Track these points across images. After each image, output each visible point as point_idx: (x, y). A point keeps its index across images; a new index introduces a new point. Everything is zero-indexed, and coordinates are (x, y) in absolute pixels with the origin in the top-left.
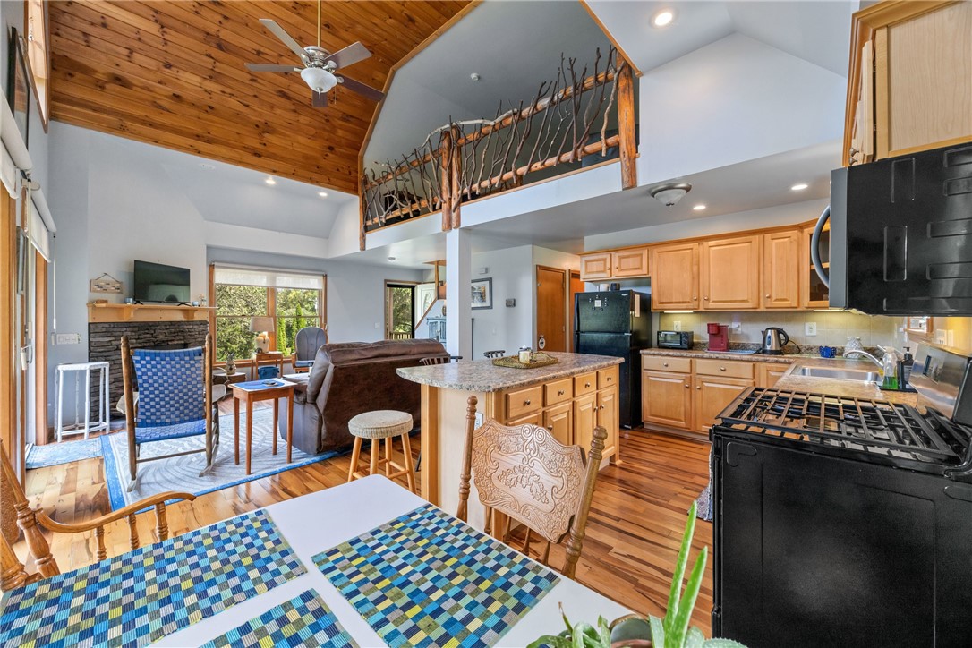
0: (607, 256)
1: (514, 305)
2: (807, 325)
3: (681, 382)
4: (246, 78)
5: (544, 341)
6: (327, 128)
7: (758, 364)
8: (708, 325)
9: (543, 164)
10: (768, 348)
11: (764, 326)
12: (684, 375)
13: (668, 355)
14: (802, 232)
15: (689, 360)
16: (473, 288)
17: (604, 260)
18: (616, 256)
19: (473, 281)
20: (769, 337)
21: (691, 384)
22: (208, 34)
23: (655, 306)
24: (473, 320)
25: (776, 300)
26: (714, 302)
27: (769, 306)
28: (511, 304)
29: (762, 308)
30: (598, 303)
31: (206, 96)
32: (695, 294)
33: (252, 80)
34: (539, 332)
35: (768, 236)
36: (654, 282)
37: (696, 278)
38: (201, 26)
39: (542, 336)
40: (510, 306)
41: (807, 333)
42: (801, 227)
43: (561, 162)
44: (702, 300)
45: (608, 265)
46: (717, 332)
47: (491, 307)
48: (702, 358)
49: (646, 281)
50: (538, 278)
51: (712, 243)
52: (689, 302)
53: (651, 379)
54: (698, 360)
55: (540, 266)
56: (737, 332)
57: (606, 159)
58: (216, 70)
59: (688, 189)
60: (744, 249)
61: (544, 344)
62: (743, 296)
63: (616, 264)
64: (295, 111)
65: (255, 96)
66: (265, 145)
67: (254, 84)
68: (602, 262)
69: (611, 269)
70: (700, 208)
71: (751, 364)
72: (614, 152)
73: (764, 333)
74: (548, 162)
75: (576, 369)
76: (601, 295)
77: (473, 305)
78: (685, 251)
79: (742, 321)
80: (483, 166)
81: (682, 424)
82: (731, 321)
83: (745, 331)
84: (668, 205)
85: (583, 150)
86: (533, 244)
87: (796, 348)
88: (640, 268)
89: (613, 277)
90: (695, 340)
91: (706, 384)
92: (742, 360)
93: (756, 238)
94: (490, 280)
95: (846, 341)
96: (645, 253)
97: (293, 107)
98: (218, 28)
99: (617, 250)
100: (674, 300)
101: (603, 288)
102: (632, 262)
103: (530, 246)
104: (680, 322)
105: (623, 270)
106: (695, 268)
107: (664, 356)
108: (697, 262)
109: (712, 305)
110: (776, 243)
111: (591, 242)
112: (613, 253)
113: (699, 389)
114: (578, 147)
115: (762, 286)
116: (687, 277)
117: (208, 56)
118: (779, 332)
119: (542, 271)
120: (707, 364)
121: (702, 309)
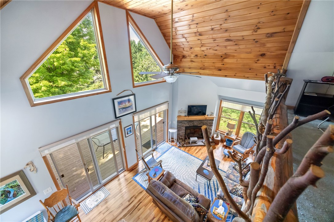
4: (211, 41)
6: (257, 46)
22: (195, 33)
31: (203, 52)
33: (214, 41)
38: (193, 32)
58: (202, 43)
64: (236, 44)
65: (218, 46)
66: (223, 64)
67: (215, 41)
97: (235, 43)
98: (196, 29)
117: (198, 40)
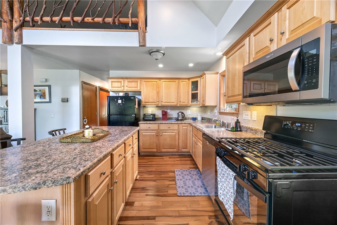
0: (122, 81)
1: (67, 101)
2: (188, 111)
3: (154, 134)
5: (86, 120)
7: (179, 124)
8: (162, 111)
9: (93, 19)
10: (179, 119)
11: (178, 112)
12: (156, 131)
13: (150, 123)
14: (189, 80)
15: (157, 125)
16: (35, 91)
17: (121, 82)
18: (126, 81)
19: (35, 86)
20: (180, 115)
21: (158, 134)
23: (143, 103)
24: (35, 110)
25: (182, 102)
26: (164, 102)
27: (180, 104)
28: (65, 100)
29: (178, 105)
30: (120, 101)
32: (158, 99)
34: (84, 115)
35: (180, 80)
36: (142, 93)
37: (158, 93)
39: (85, 117)
40: (64, 102)
41: (188, 113)
42: (189, 79)
43: (105, 23)
44: (160, 101)
45: (123, 85)
46: (165, 114)
47: (50, 102)
48: (162, 124)
49: (139, 93)
50: (83, 88)
51: (163, 80)
52: (156, 102)
53: (143, 134)
54: (161, 125)
55: (84, 82)
56: (169, 114)
57: (130, 28)
59: (164, 54)
60: (173, 84)
61: (87, 122)
62: (173, 101)
63: (126, 84)
68: (120, 83)
69: (124, 86)
70: (161, 66)
71: (178, 125)
72: (135, 26)
73: (178, 114)
74: (96, 20)
75: (126, 137)
76: (121, 98)
77: (36, 100)
78: (154, 82)
79: (171, 109)
80: (44, 6)
81: (155, 150)
82: (168, 109)
83: (172, 113)
84: (156, 59)
85: (118, 20)
86: (80, 70)
87: (185, 118)
88: (137, 87)
89: (125, 90)
90: (156, 117)
91: (163, 134)
92: (175, 124)
93: (177, 81)
94: (50, 87)
95: (198, 115)
96: (139, 81)
99: (127, 78)
100: (150, 101)
101: (121, 94)
102: (133, 84)
103: (79, 70)
104: (150, 110)
105: (129, 87)
106: (158, 89)
107: (148, 124)
108: (158, 87)
109: (163, 104)
110: (183, 83)
111: (113, 73)
112: (125, 80)
113: (161, 136)
114: (116, 17)
115: (178, 97)
116: (155, 92)
118: (182, 113)
119: (85, 85)
120: (164, 126)
121: (160, 105)
